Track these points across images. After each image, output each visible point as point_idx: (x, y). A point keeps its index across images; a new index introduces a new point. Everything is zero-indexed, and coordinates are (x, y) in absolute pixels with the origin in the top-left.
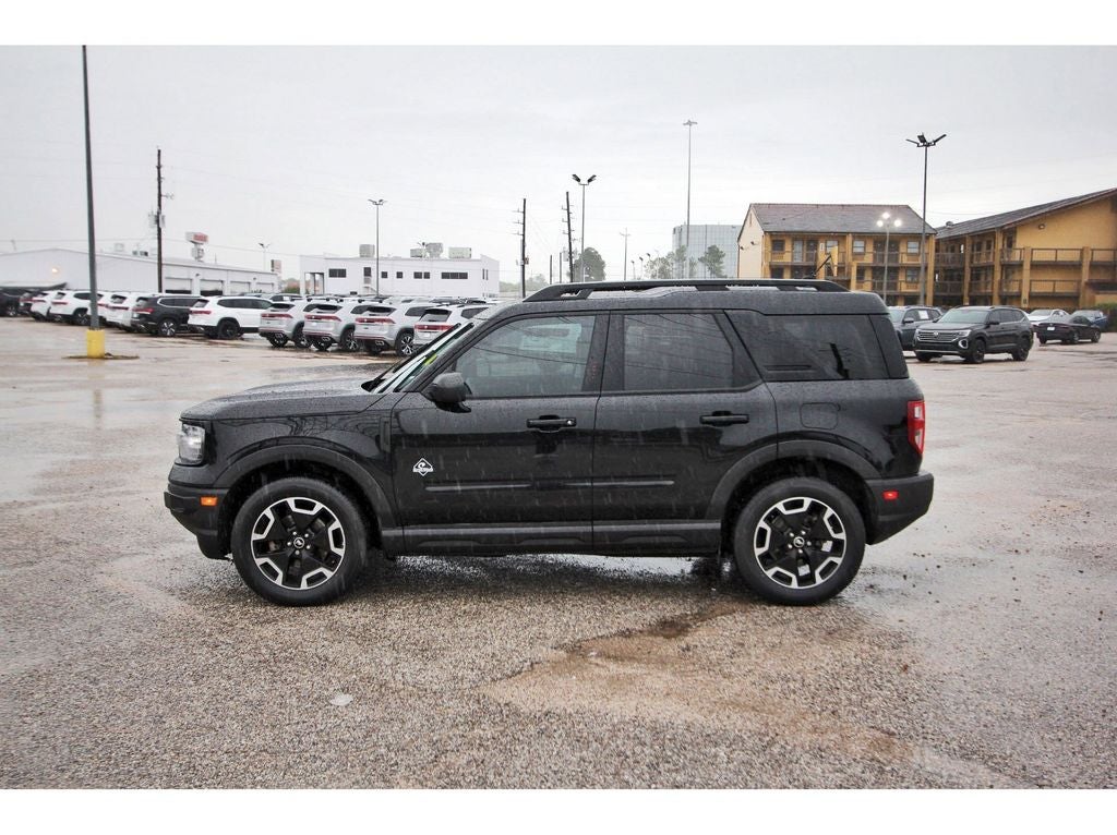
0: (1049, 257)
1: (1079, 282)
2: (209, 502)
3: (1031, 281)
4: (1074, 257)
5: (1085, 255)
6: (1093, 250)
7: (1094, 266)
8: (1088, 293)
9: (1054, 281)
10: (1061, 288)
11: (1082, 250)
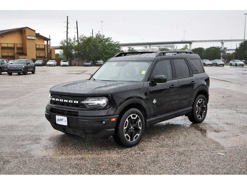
0: (5, 45)
1: (14, 53)
2: (113, 119)
3: (2, 52)
4: (12, 46)
5: (15, 45)
6: (17, 44)
7: (18, 48)
8: (17, 56)
9: (8, 52)
10: (10, 54)
11: (14, 44)
